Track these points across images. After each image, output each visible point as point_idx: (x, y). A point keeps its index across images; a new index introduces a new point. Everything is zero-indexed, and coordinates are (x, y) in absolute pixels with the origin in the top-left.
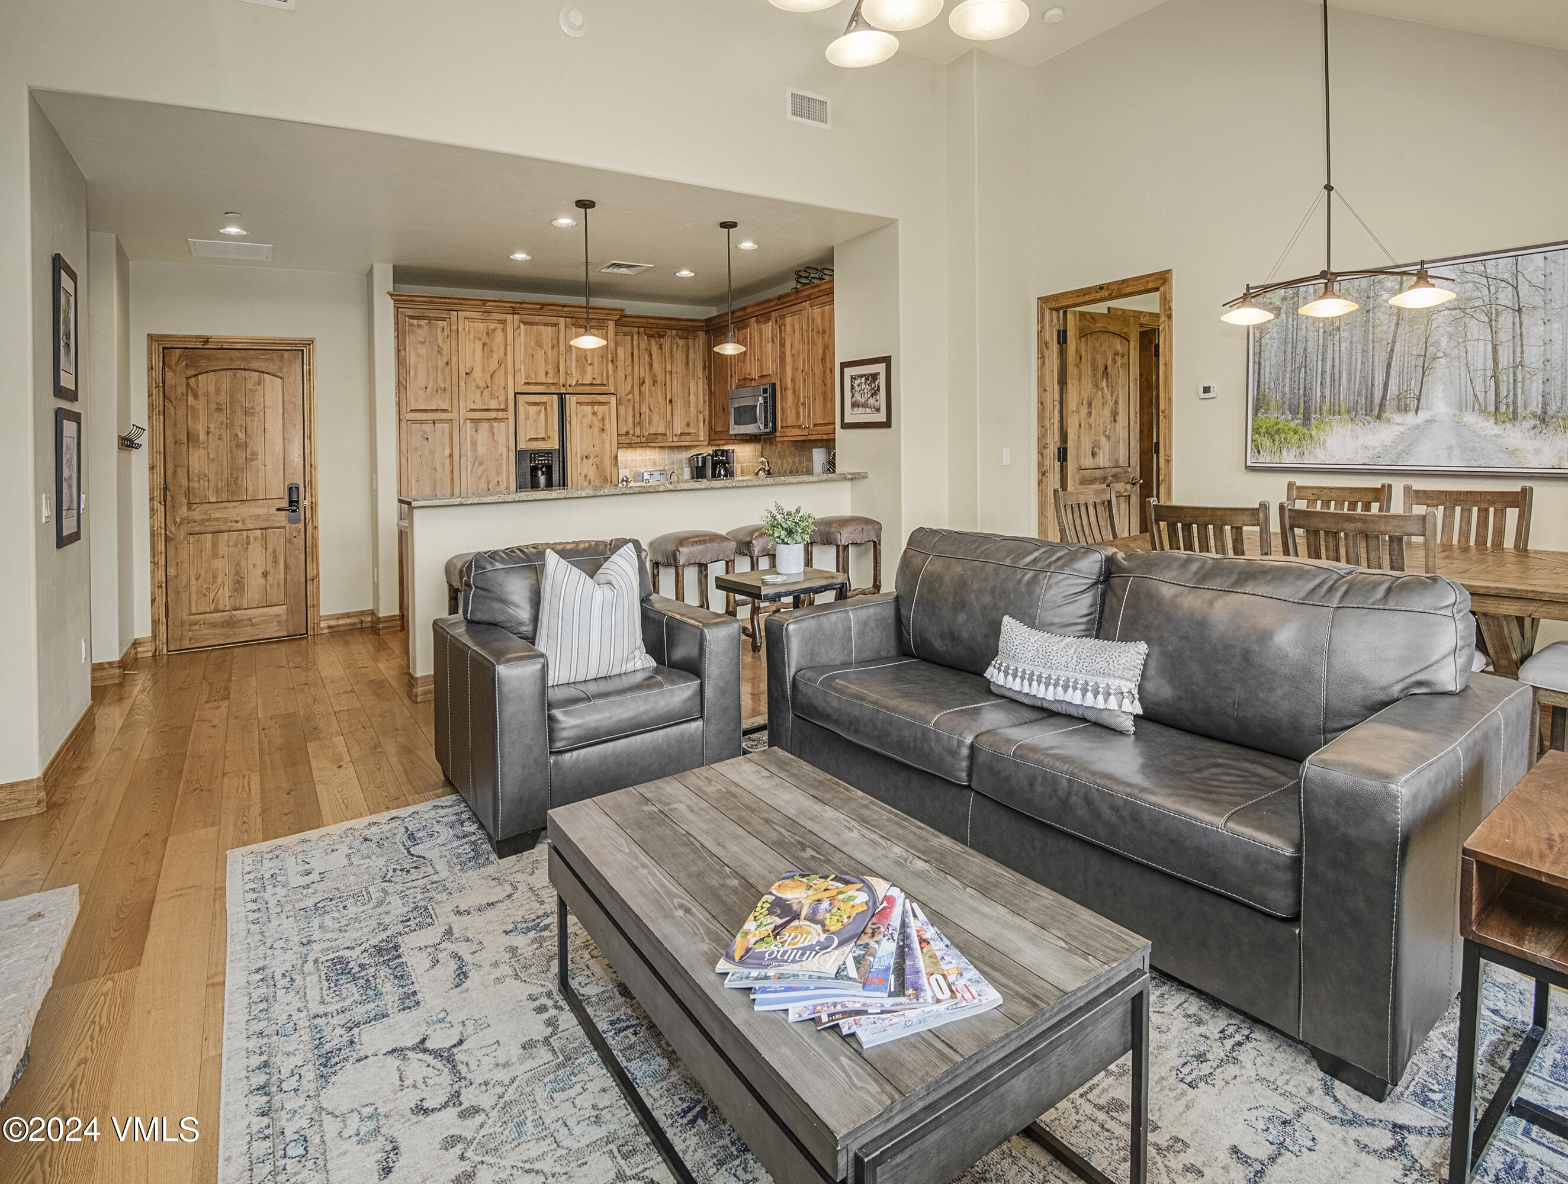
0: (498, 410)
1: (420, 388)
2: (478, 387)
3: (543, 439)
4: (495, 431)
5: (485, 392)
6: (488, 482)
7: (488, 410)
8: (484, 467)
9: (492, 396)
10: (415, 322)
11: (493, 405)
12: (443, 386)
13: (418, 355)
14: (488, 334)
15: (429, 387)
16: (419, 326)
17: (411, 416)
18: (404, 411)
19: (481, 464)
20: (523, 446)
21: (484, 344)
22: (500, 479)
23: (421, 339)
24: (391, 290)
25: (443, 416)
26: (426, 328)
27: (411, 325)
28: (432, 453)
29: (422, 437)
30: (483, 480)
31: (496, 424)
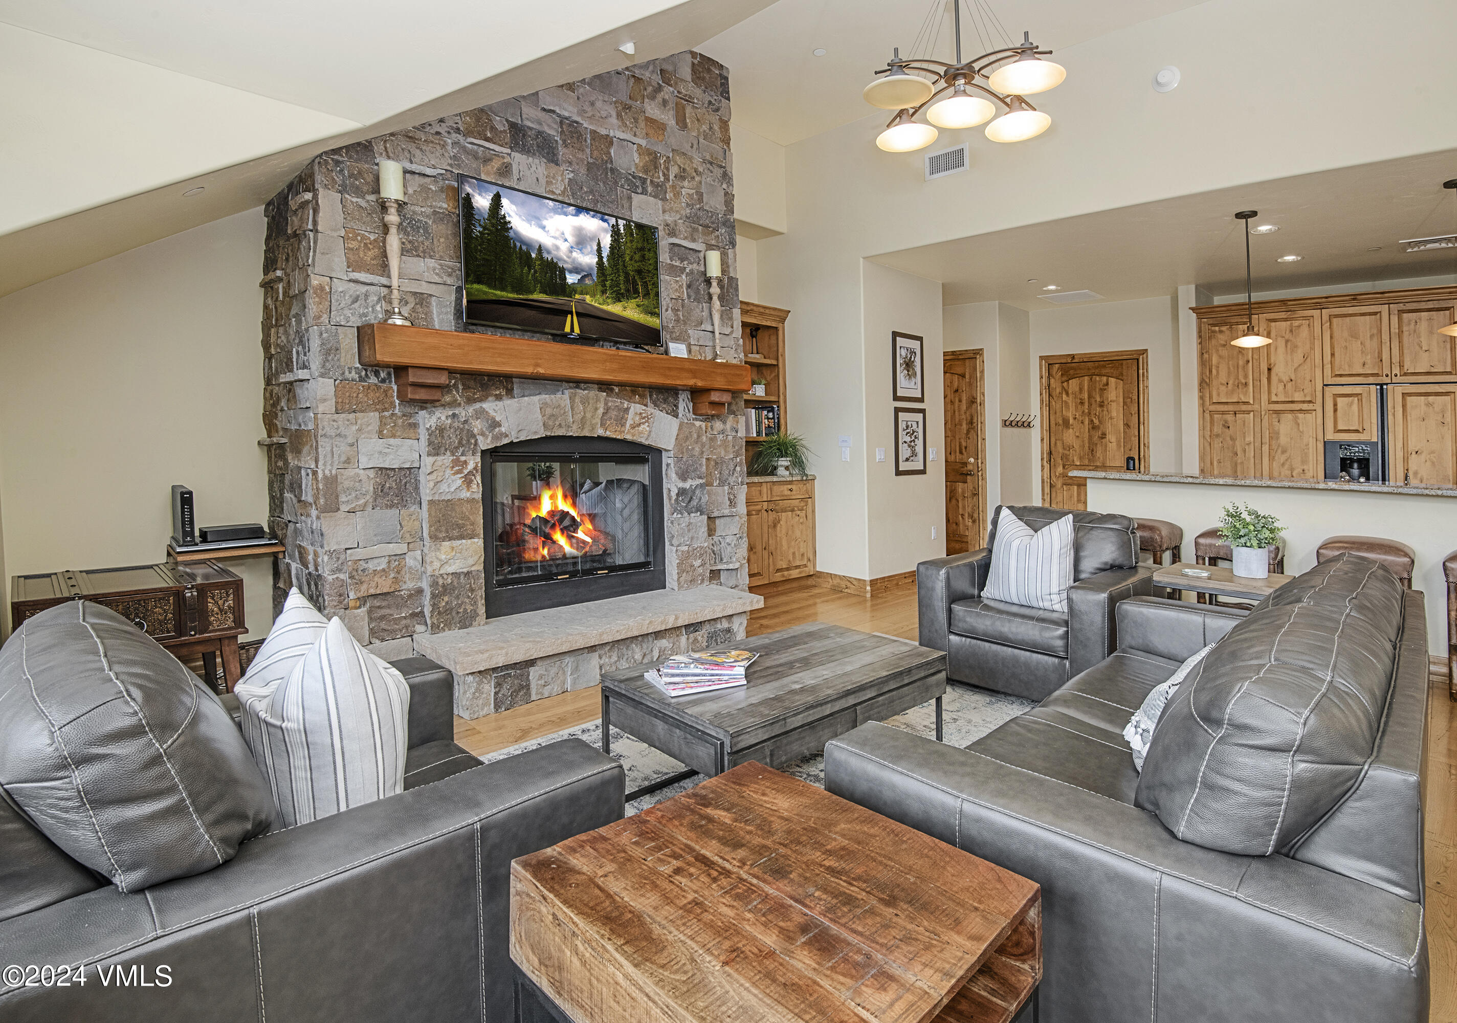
0: (1304, 402)
1: (1222, 384)
2: (1280, 381)
3: (1357, 431)
4: (1299, 421)
5: (1289, 385)
6: (1292, 470)
7: (1292, 402)
8: (1287, 454)
9: (1296, 389)
10: (1217, 328)
11: (1298, 397)
12: (1244, 381)
13: (1220, 357)
14: (1291, 331)
15: (1231, 383)
16: (1221, 332)
17: (1213, 408)
18: (1208, 403)
19: (1284, 452)
20: (1331, 436)
21: (1287, 341)
22: (1305, 467)
23: (1223, 342)
24: (1194, 305)
25: (1244, 408)
26: (1228, 333)
27: (1214, 332)
28: (1233, 439)
29: (1224, 425)
30: (1286, 466)
31: (1301, 416)
